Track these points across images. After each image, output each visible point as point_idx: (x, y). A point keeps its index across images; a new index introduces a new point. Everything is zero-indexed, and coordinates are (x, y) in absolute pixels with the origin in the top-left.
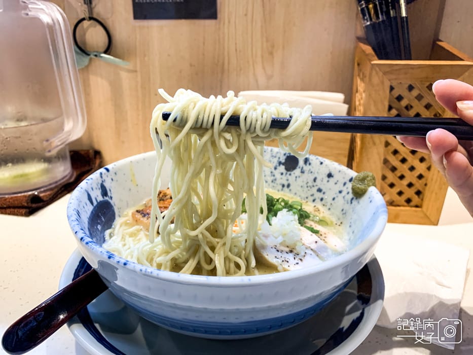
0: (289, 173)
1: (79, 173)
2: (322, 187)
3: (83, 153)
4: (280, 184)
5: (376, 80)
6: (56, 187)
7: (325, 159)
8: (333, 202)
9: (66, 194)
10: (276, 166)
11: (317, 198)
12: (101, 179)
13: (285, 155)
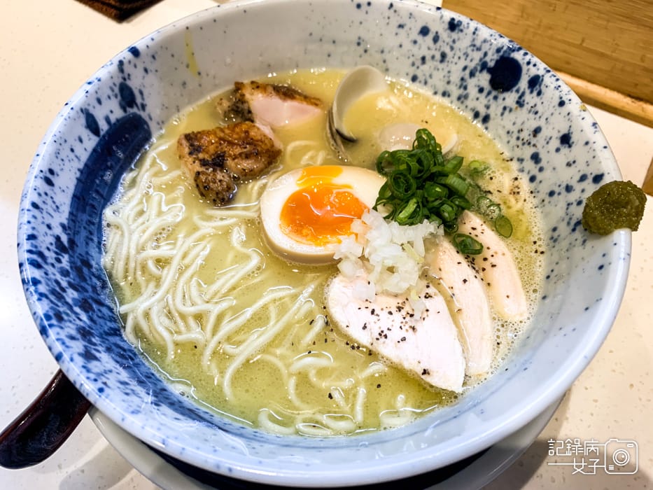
0: (494, 93)
2: (542, 155)
4: (473, 110)
7: (573, 97)
10: (475, 68)
11: (526, 170)
12: (121, 75)
13: (498, 50)
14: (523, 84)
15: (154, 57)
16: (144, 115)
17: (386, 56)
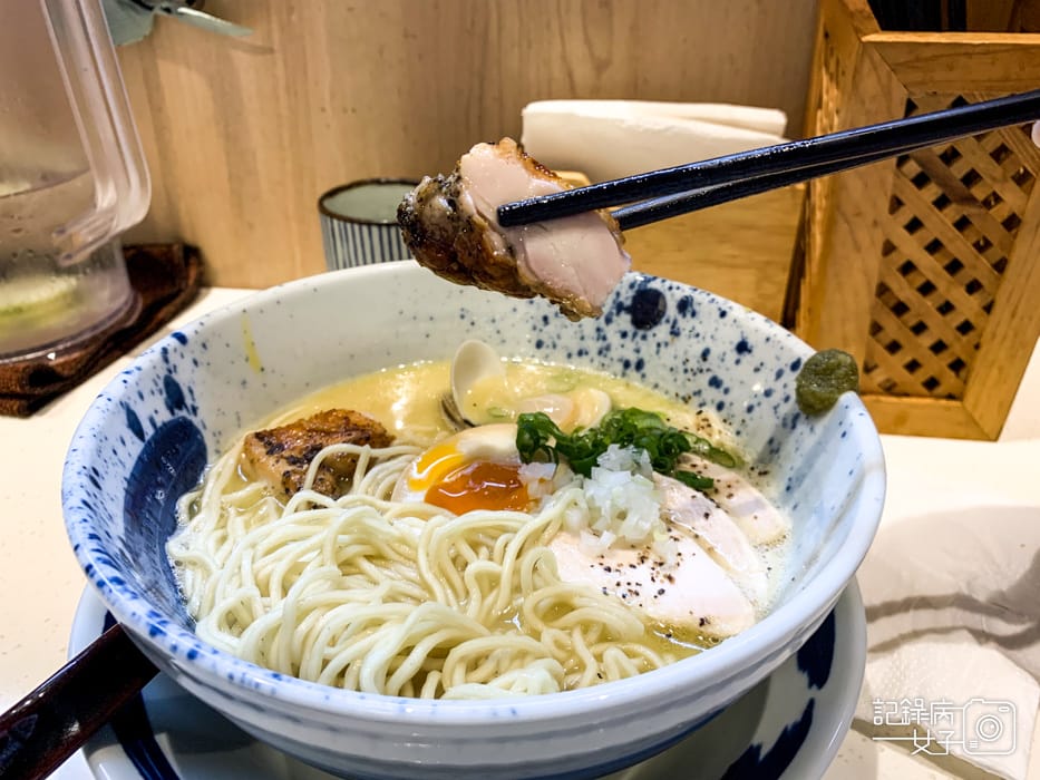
0: (641, 333)
1: (149, 301)
2: (721, 375)
3: (155, 251)
4: (620, 360)
5: (870, 84)
6: (94, 339)
7: (732, 303)
8: (747, 417)
9: (118, 357)
10: (611, 313)
11: (708, 401)
12: (165, 366)
13: (632, 286)
14: (672, 311)
15: (204, 346)
16: (196, 421)
17: (499, 325)
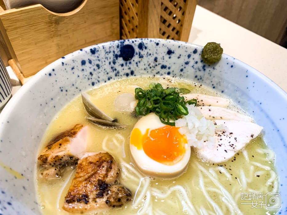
0: (128, 62)
2: (165, 64)
4: (124, 74)
7: (160, 40)
8: (181, 73)
10: (114, 60)
11: (163, 73)
13: (118, 47)
14: (137, 50)
17: (76, 85)
